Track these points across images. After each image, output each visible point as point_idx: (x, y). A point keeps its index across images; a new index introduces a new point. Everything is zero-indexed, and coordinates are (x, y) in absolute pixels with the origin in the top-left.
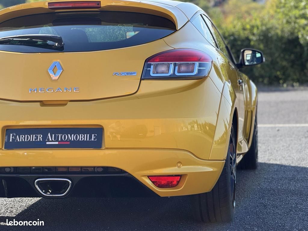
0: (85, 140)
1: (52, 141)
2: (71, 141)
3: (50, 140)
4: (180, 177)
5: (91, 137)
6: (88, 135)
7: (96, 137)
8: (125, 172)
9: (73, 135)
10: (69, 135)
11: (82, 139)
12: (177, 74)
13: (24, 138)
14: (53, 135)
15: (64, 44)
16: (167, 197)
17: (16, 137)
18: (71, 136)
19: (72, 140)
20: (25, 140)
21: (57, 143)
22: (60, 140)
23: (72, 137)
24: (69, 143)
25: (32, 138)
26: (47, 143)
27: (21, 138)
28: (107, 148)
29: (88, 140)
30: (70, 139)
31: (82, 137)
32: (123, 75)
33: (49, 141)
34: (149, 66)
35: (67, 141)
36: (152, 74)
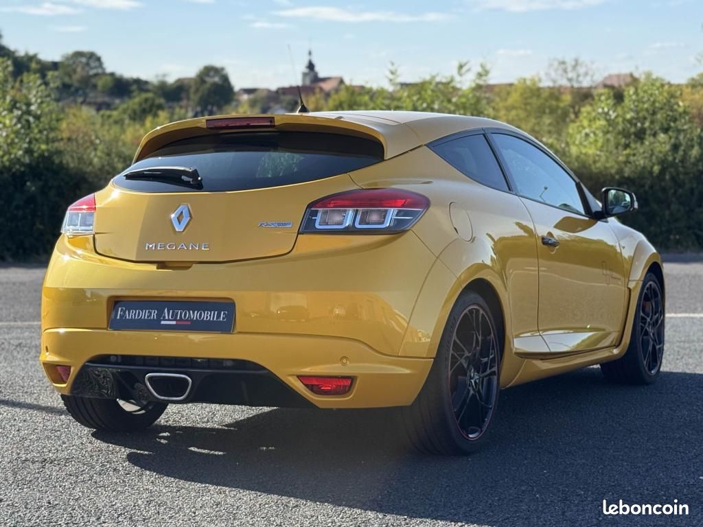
0: (211, 319)
1: (169, 320)
2: (192, 321)
3: (167, 318)
4: (352, 379)
5: (219, 316)
6: (216, 312)
7: (226, 316)
8: (263, 368)
9: (196, 312)
10: (191, 312)
11: (207, 317)
12: (357, 226)
13: (135, 314)
14: (171, 311)
15: (201, 179)
16: (331, 409)
17: (125, 312)
18: (193, 313)
19: (195, 318)
20: (135, 317)
21: (174, 323)
22: (178, 318)
23: (195, 315)
24: (189, 323)
25: (144, 315)
26: (163, 322)
27: (131, 315)
28: (240, 333)
29: (215, 319)
30: (192, 317)
31: (208, 316)
32: (273, 226)
33: (164, 320)
34: (315, 214)
35: (187, 320)
36: (317, 226)
